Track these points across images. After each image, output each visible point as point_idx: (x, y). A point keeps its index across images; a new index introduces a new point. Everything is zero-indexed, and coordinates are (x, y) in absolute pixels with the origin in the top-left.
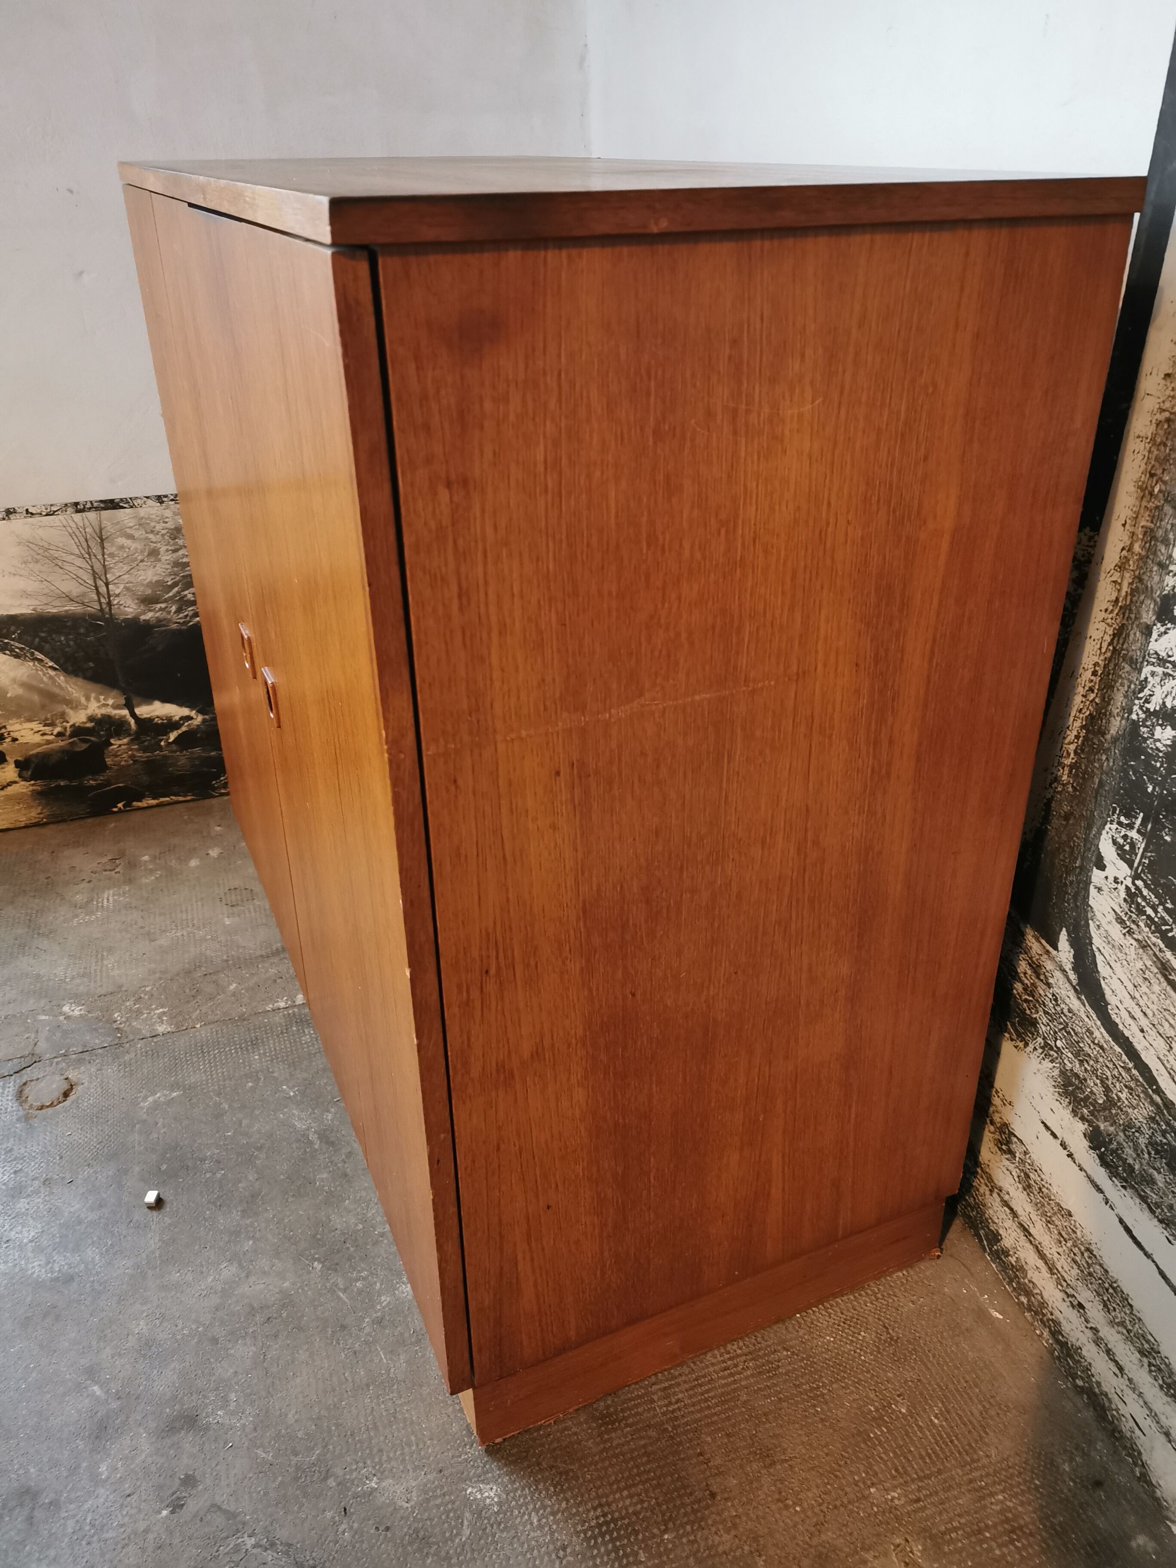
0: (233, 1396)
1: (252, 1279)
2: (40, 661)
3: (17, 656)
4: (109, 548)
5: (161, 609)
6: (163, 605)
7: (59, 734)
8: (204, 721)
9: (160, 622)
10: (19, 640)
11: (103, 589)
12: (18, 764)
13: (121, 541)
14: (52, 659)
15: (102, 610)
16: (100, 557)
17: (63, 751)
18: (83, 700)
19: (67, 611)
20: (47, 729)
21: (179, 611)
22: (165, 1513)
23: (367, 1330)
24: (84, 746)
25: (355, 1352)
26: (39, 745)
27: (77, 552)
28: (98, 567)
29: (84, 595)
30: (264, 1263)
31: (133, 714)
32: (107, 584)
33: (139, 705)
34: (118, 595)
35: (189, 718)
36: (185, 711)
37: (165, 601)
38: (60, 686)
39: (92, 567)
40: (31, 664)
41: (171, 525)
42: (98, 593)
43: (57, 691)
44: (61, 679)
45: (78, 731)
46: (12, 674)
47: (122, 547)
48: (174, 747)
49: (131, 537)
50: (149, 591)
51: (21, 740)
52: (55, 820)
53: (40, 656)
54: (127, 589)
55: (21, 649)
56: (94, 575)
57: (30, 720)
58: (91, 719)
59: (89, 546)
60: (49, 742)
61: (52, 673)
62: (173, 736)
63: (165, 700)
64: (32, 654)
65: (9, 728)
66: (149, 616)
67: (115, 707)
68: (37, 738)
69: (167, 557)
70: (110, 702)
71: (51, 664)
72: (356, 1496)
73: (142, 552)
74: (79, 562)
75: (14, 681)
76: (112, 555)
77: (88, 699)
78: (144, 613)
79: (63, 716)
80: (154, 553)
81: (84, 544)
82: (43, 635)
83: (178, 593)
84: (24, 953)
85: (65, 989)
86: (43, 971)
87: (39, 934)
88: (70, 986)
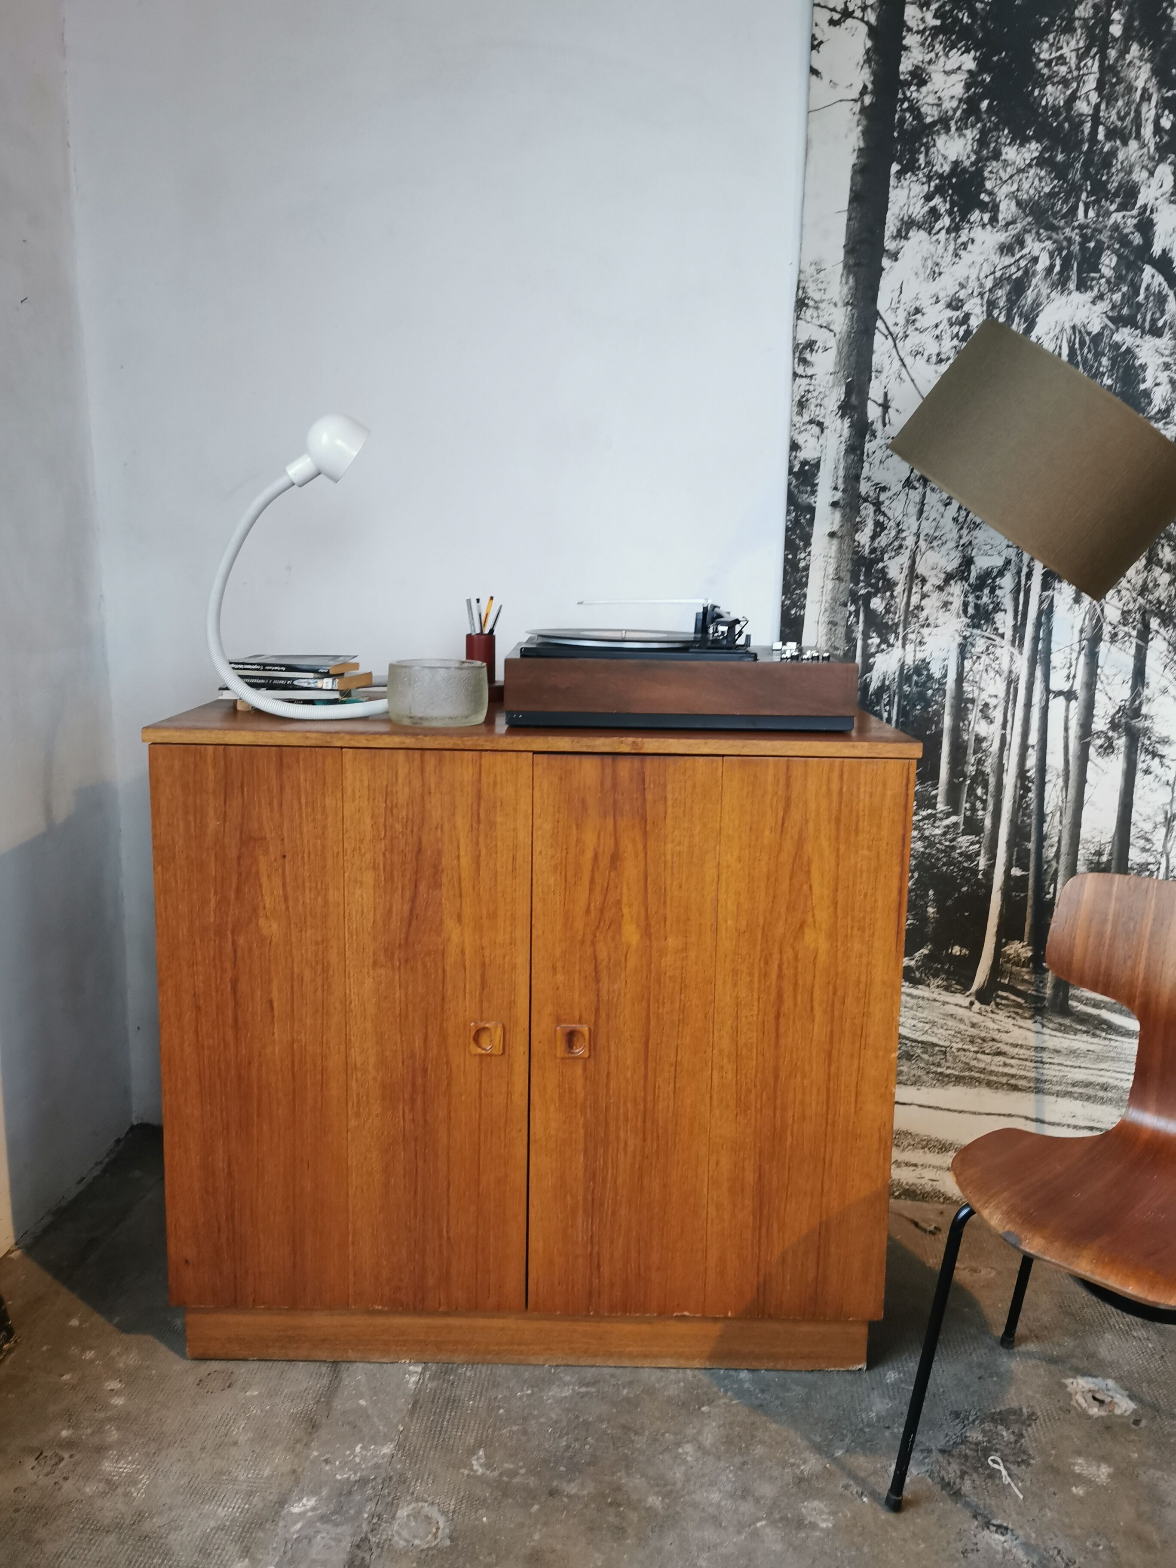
0: (792, 1461)
1: (700, 1438)
22: (865, 1499)
23: (767, 1396)
25: (781, 1404)
30: (690, 1431)
72: (878, 1421)
84: (161, 1538)
85: (262, 1509)
86: (212, 1524)
87: (133, 1524)
88: (261, 1505)
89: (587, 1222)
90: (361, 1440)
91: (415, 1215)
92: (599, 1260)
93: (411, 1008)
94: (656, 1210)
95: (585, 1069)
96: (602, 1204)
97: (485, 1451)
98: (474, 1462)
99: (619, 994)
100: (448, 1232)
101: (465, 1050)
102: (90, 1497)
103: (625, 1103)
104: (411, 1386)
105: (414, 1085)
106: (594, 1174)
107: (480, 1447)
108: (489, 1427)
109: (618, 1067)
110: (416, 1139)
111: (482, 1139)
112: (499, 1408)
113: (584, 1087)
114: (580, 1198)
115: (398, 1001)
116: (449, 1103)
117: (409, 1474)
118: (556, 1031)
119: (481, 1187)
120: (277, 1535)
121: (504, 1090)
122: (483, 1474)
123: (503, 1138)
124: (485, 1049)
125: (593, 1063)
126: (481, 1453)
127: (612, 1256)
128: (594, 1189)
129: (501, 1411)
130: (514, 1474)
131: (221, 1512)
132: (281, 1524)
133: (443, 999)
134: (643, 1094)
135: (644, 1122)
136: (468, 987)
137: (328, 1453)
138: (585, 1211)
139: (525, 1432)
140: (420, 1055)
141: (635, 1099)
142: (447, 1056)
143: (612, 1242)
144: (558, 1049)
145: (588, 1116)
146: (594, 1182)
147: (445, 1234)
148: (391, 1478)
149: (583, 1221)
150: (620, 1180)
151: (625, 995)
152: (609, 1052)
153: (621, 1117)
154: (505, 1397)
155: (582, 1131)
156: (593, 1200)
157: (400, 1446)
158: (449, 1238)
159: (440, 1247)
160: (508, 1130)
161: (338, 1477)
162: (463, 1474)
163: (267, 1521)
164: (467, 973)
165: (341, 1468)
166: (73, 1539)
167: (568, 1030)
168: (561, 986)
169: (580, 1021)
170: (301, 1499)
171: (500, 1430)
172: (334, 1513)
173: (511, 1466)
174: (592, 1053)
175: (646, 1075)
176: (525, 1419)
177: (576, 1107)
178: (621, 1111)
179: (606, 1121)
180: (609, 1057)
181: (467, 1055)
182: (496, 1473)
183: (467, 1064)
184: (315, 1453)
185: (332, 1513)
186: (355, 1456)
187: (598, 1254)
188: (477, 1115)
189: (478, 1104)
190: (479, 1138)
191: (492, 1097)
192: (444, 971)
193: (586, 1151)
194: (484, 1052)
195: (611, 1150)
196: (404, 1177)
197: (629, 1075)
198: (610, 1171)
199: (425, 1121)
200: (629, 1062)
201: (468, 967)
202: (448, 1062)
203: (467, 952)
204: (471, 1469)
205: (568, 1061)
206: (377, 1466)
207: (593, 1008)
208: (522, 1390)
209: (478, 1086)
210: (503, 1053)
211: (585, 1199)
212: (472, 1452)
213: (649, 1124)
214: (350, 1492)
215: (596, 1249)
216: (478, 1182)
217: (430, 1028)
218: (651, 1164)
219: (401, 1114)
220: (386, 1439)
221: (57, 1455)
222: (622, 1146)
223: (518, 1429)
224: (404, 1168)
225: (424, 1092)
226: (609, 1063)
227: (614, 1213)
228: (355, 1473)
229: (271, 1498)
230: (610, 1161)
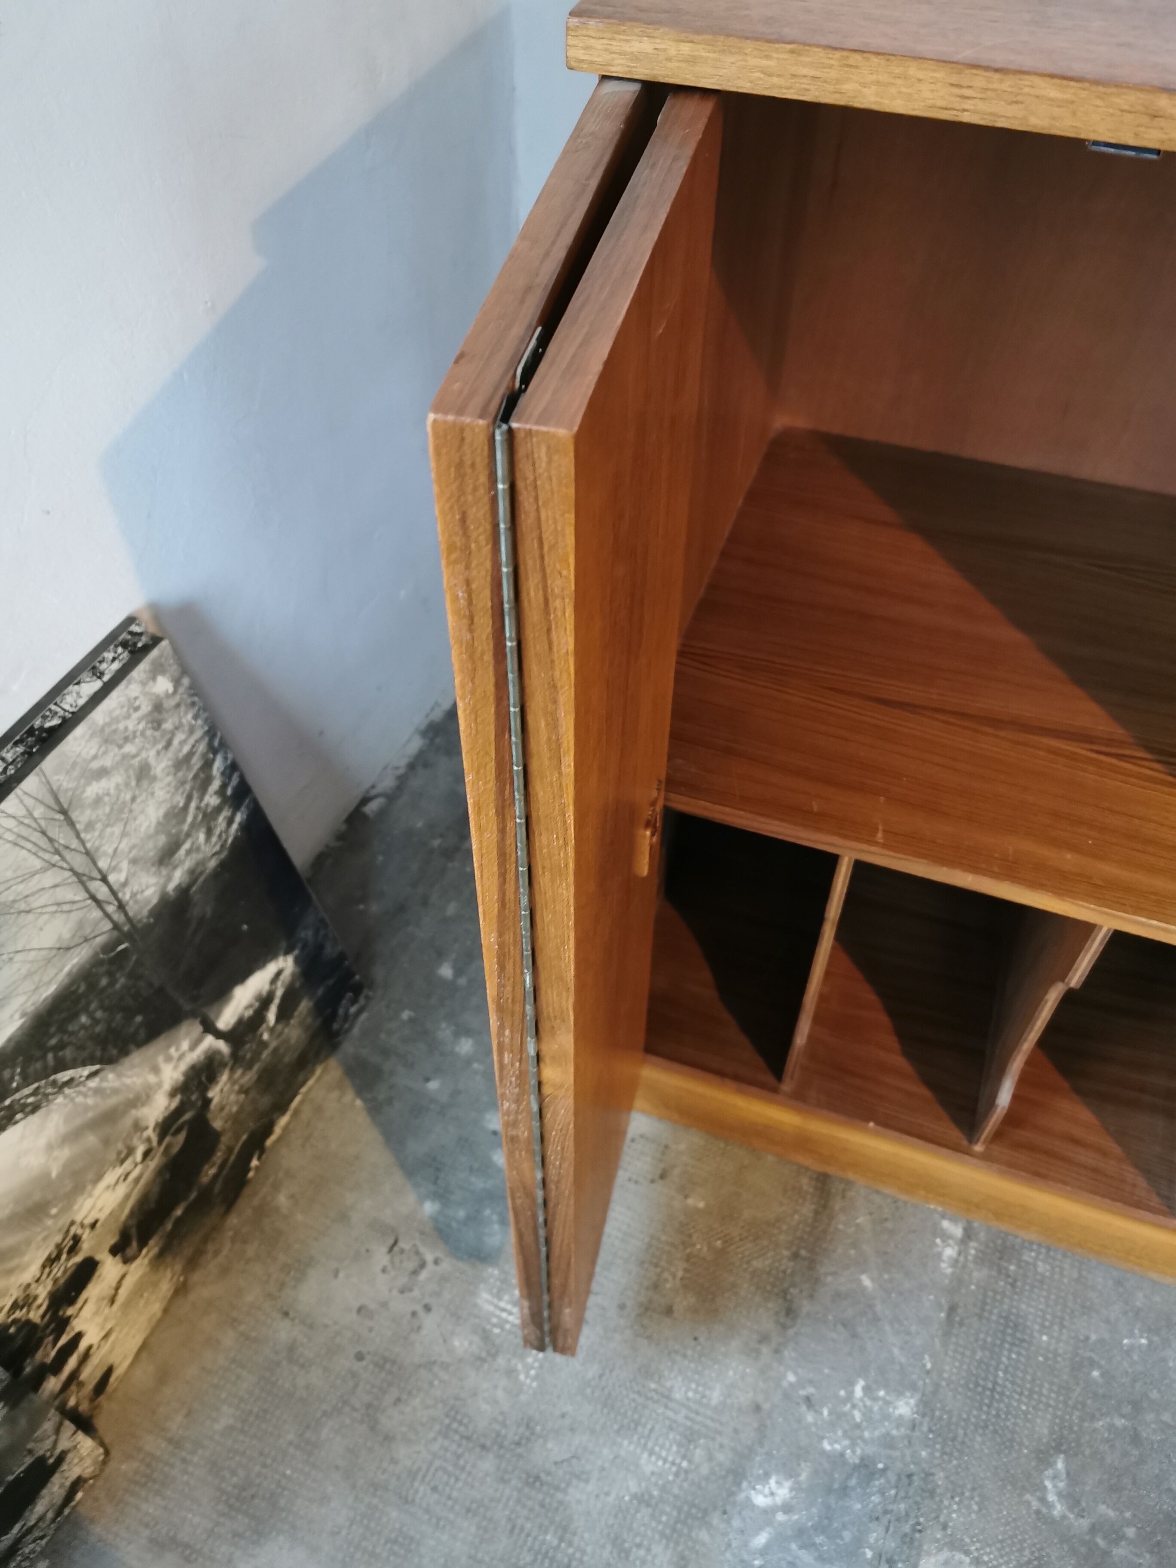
2: (70, 1083)
3: (35, 1108)
4: (81, 817)
5: (189, 852)
6: (187, 846)
7: (146, 1154)
8: (297, 961)
9: (194, 874)
10: (26, 1082)
11: (102, 891)
12: (115, 1251)
13: (93, 790)
14: (84, 1064)
15: (116, 926)
16: (75, 844)
17: (160, 1172)
18: (152, 1079)
19: (69, 973)
20: (128, 1165)
21: (209, 833)
24: (182, 1137)
26: (127, 1197)
27: (38, 864)
28: (79, 862)
29: (80, 925)
31: (218, 1035)
32: (104, 879)
33: (218, 1014)
34: (125, 884)
35: (279, 973)
36: (271, 969)
37: (188, 835)
38: (115, 1091)
39: (71, 870)
40: (60, 1099)
41: (146, 707)
42: (98, 903)
43: (112, 1101)
44: (111, 1078)
45: (166, 1127)
46: (42, 1142)
47: (98, 801)
48: (279, 1027)
49: (103, 773)
50: (162, 840)
51: (102, 1216)
52: (192, 1264)
53: (63, 1076)
54: (134, 862)
55: (35, 1093)
56: (81, 879)
57: (99, 1177)
58: (172, 1094)
59: (51, 840)
60: (137, 1180)
61: (93, 1083)
62: (271, 1016)
63: (242, 976)
64: (54, 1083)
65: (78, 1218)
66: (178, 876)
67: (193, 1047)
68: (122, 1190)
69: (161, 766)
70: (185, 1045)
71: (86, 1071)
73: (127, 785)
74: (49, 878)
75: (50, 1147)
76: (90, 826)
77: (156, 1070)
78: (169, 878)
79: (138, 1127)
80: (144, 773)
81: (43, 842)
82: (53, 1042)
83: (198, 808)
84: (557, 1488)
85: (707, 1479)
86: (633, 1486)
87: (518, 1444)
88: (705, 1470)
90: (863, 1371)
97: (1067, 1462)
98: (1048, 1484)
102: (460, 1360)
104: (946, 1268)
107: (1058, 1449)
108: (1074, 1407)
112: (1093, 1364)
117: (940, 1478)
120: (729, 1545)
122: (1064, 1517)
126: (1060, 1465)
129: (1096, 1374)
130: (1115, 1535)
131: (648, 1465)
132: (736, 1523)
137: (811, 1382)
139: (1136, 1439)
148: (910, 1476)
154: (1101, 1341)
157: (926, 1407)
161: (827, 1446)
162: (1028, 1503)
163: (715, 1508)
165: (832, 1425)
166: (435, 1447)
170: (767, 1475)
171: (1093, 1418)
172: (819, 1528)
173: (1111, 1513)
176: (1137, 1406)
182: (1084, 1523)
184: (791, 1378)
185: (815, 1528)
186: (854, 1406)
204: (1043, 1500)
206: (888, 1442)
208: (1131, 1335)
212: (1043, 1458)
214: (844, 1491)
220: (904, 1386)
221: (417, 1253)
223: (1125, 1428)
228: (853, 1446)
229: (720, 1457)
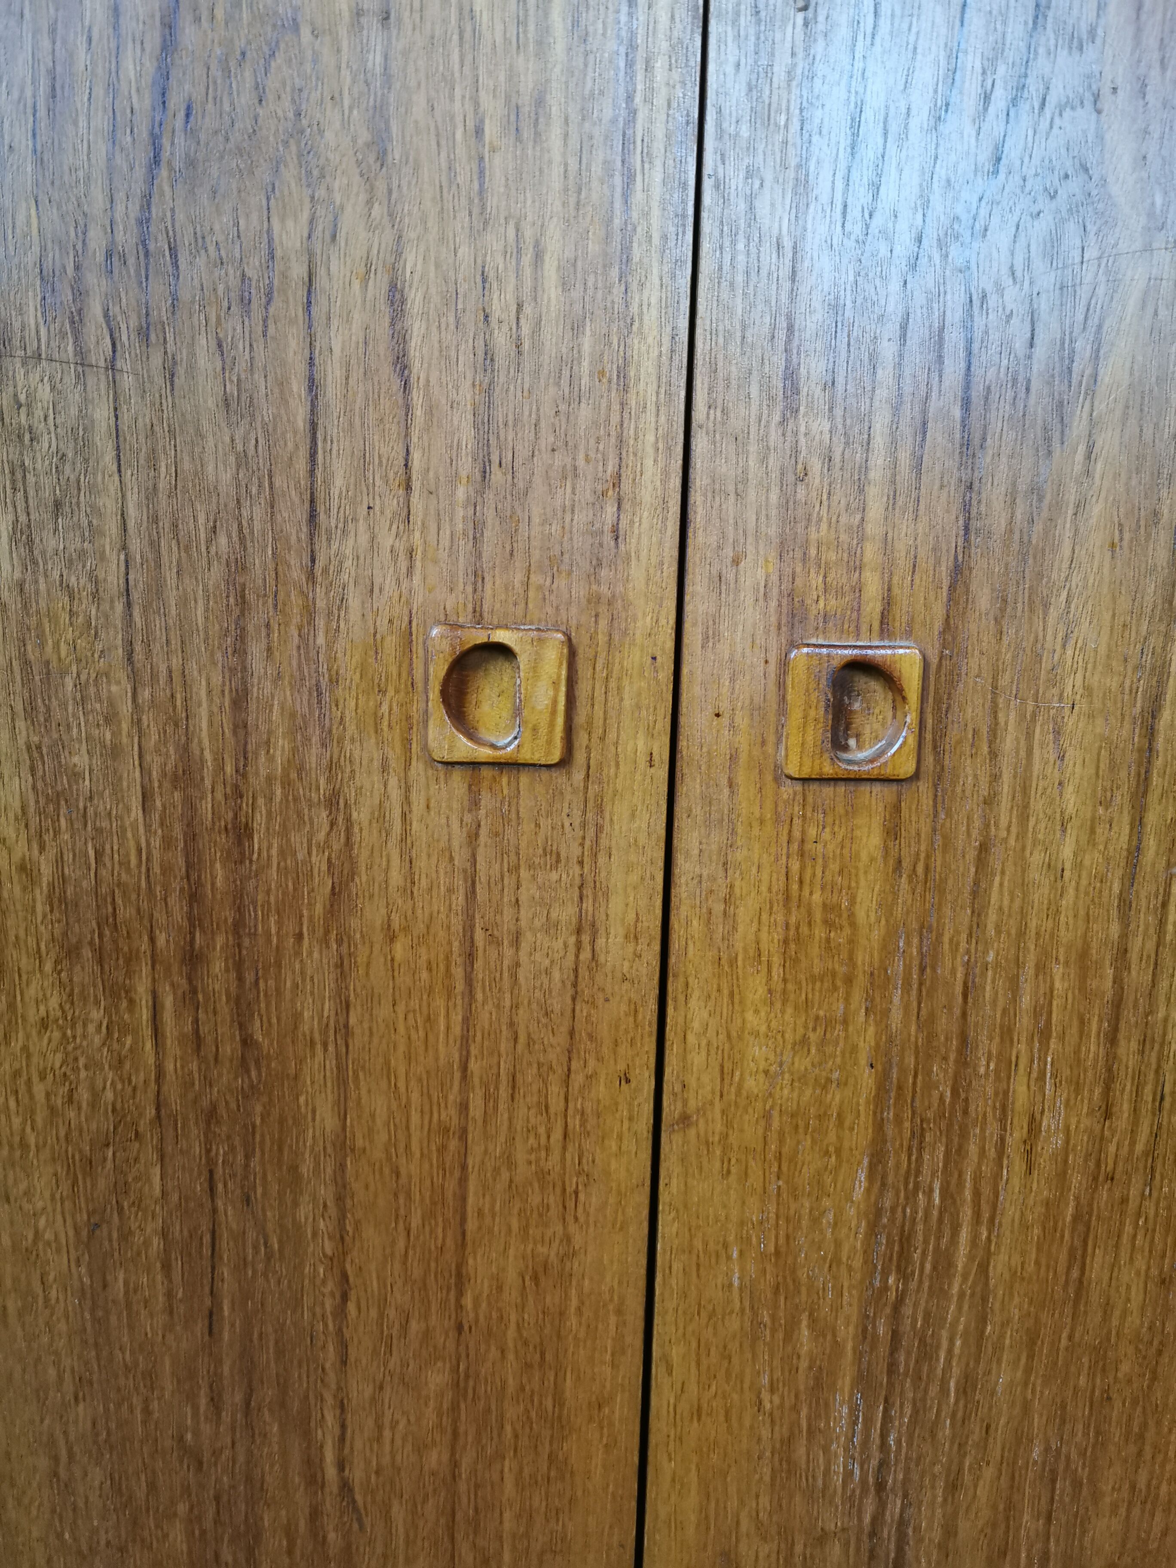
89: (868, 1422)
91: (216, 1402)
92: (900, 1550)
93: (170, 555)
94: (1125, 1368)
95: (892, 831)
96: (927, 1352)
99: (1058, 505)
100: (341, 1466)
101: (407, 743)
103: (1041, 968)
105: (194, 897)
106: (906, 1240)
109: (1024, 818)
110: (211, 1115)
111: (476, 1108)
113: (886, 907)
114: (847, 1333)
115: (112, 527)
116: (342, 968)
118: (784, 664)
119: (468, 1301)
121: (566, 914)
123: (556, 1104)
124: (493, 746)
125: (927, 802)
127: (950, 1531)
128: (900, 1302)
133: (313, 517)
134: (1115, 929)
135: (1112, 1039)
136: (416, 457)
138: (863, 1380)
140: (220, 768)
141: (1084, 954)
142: (332, 767)
143: (953, 1487)
144: (794, 740)
145: (896, 1016)
146: (904, 1275)
147: (331, 1472)
149: (854, 1410)
150: (999, 1266)
151: (1080, 506)
152: (994, 755)
153: (1024, 1023)
155: (867, 1079)
156: (895, 1336)
158: (346, 1487)
159: (315, 1514)
160: (578, 1079)
164: (417, 398)
167: (836, 663)
168: (816, 466)
169: (885, 627)
174: (929, 760)
175: (1135, 851)
177: (849, 980)
178: (1026, 1001)
179: (964, 1039)
180: (995, 778)
181: (417, 768)
183: (418, 808)
187: (902, 1523)
188: (457, 1018)
189: (458, 973)
190: (464, 1107)
191: (516, 941)
192: (312, 385)
193: (877, 1159)
194: (484, 753)
195: (973, 1149)
196: (167, 1267)
197: (1067, 852)
198: (964, 1235)
199: (247, 1042)
200: (1071, 801)
201: (417, 368)
202: (332, 801)
203: (415, 299)
205: (828, 791)
207: (944, 570)
209: (459, 900)
210: (565, 762)
211: (865, 1334)
213: (1128, 1049)
215: (895, 1506)
216: (461, 1280)
217: (256, 650)
218: (1124, 1200)
219: (145, 1015)
222: (1016, 1136)
224: (164, 1234)
225: (238, 927)
226: (990, 801)
227: (967, 1386)
230: (968, 1194)
